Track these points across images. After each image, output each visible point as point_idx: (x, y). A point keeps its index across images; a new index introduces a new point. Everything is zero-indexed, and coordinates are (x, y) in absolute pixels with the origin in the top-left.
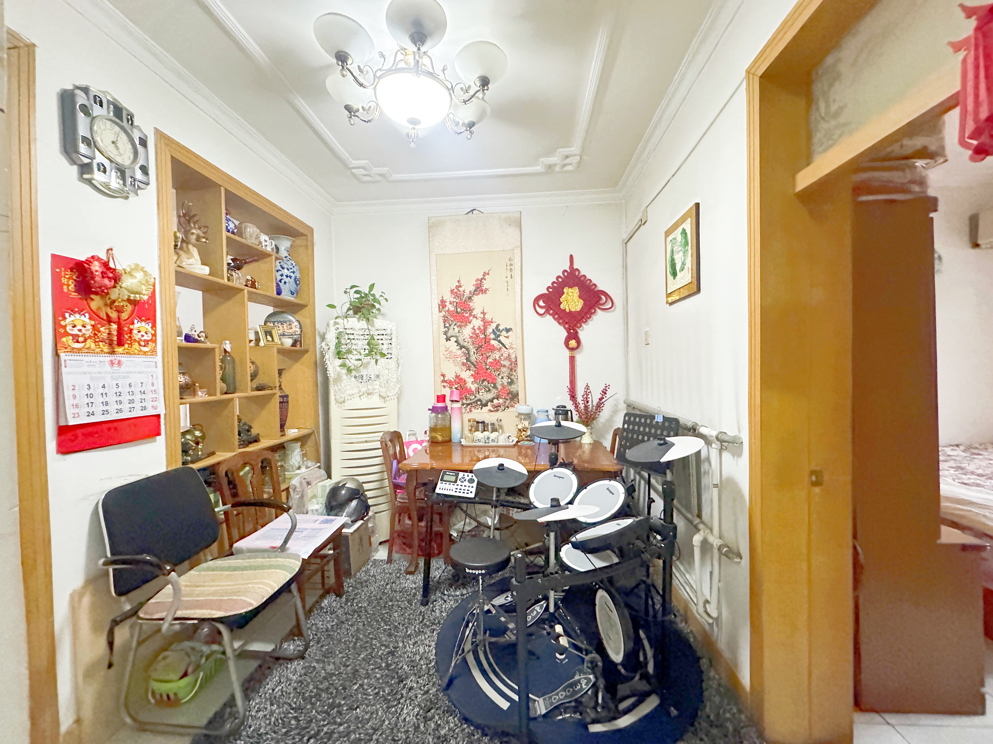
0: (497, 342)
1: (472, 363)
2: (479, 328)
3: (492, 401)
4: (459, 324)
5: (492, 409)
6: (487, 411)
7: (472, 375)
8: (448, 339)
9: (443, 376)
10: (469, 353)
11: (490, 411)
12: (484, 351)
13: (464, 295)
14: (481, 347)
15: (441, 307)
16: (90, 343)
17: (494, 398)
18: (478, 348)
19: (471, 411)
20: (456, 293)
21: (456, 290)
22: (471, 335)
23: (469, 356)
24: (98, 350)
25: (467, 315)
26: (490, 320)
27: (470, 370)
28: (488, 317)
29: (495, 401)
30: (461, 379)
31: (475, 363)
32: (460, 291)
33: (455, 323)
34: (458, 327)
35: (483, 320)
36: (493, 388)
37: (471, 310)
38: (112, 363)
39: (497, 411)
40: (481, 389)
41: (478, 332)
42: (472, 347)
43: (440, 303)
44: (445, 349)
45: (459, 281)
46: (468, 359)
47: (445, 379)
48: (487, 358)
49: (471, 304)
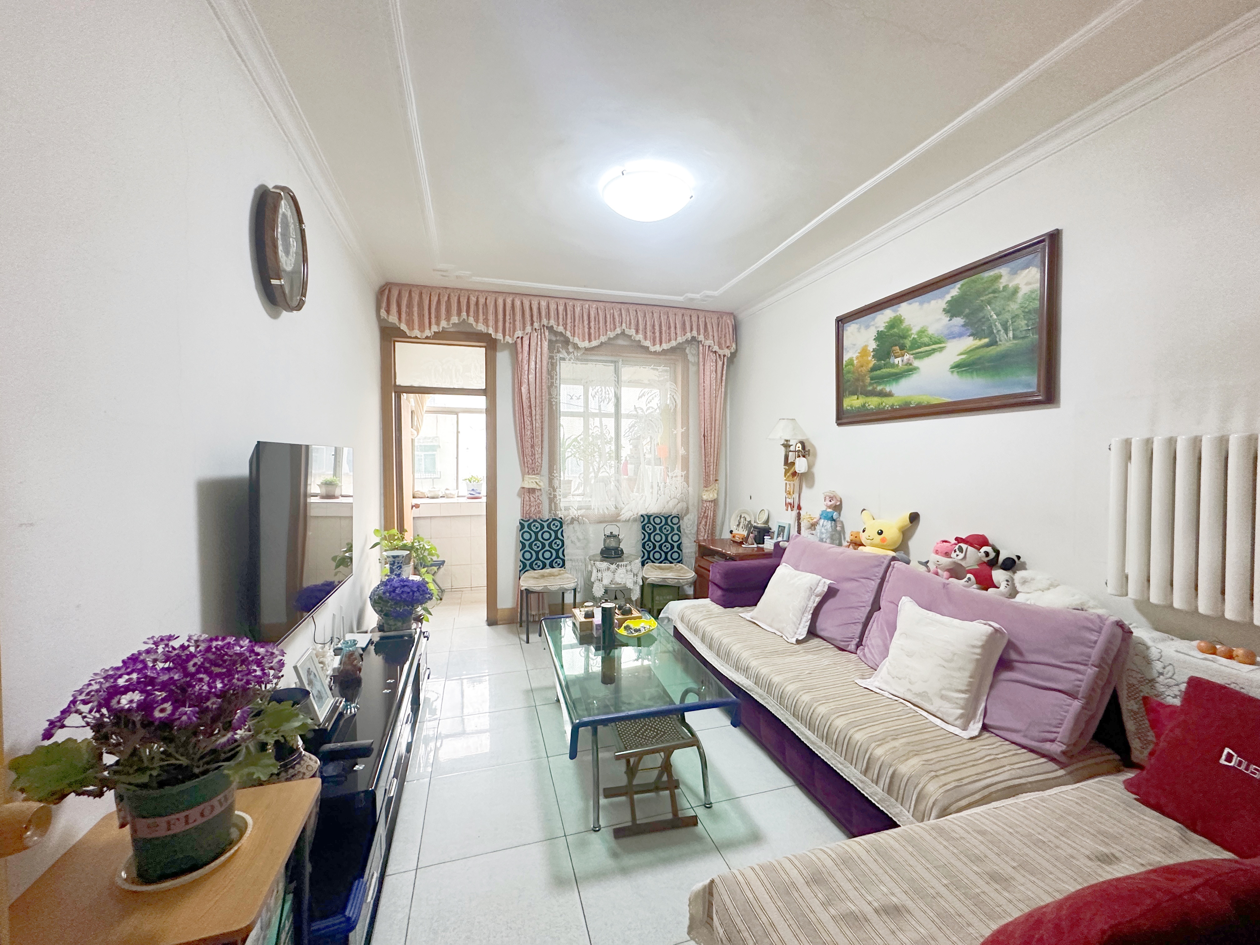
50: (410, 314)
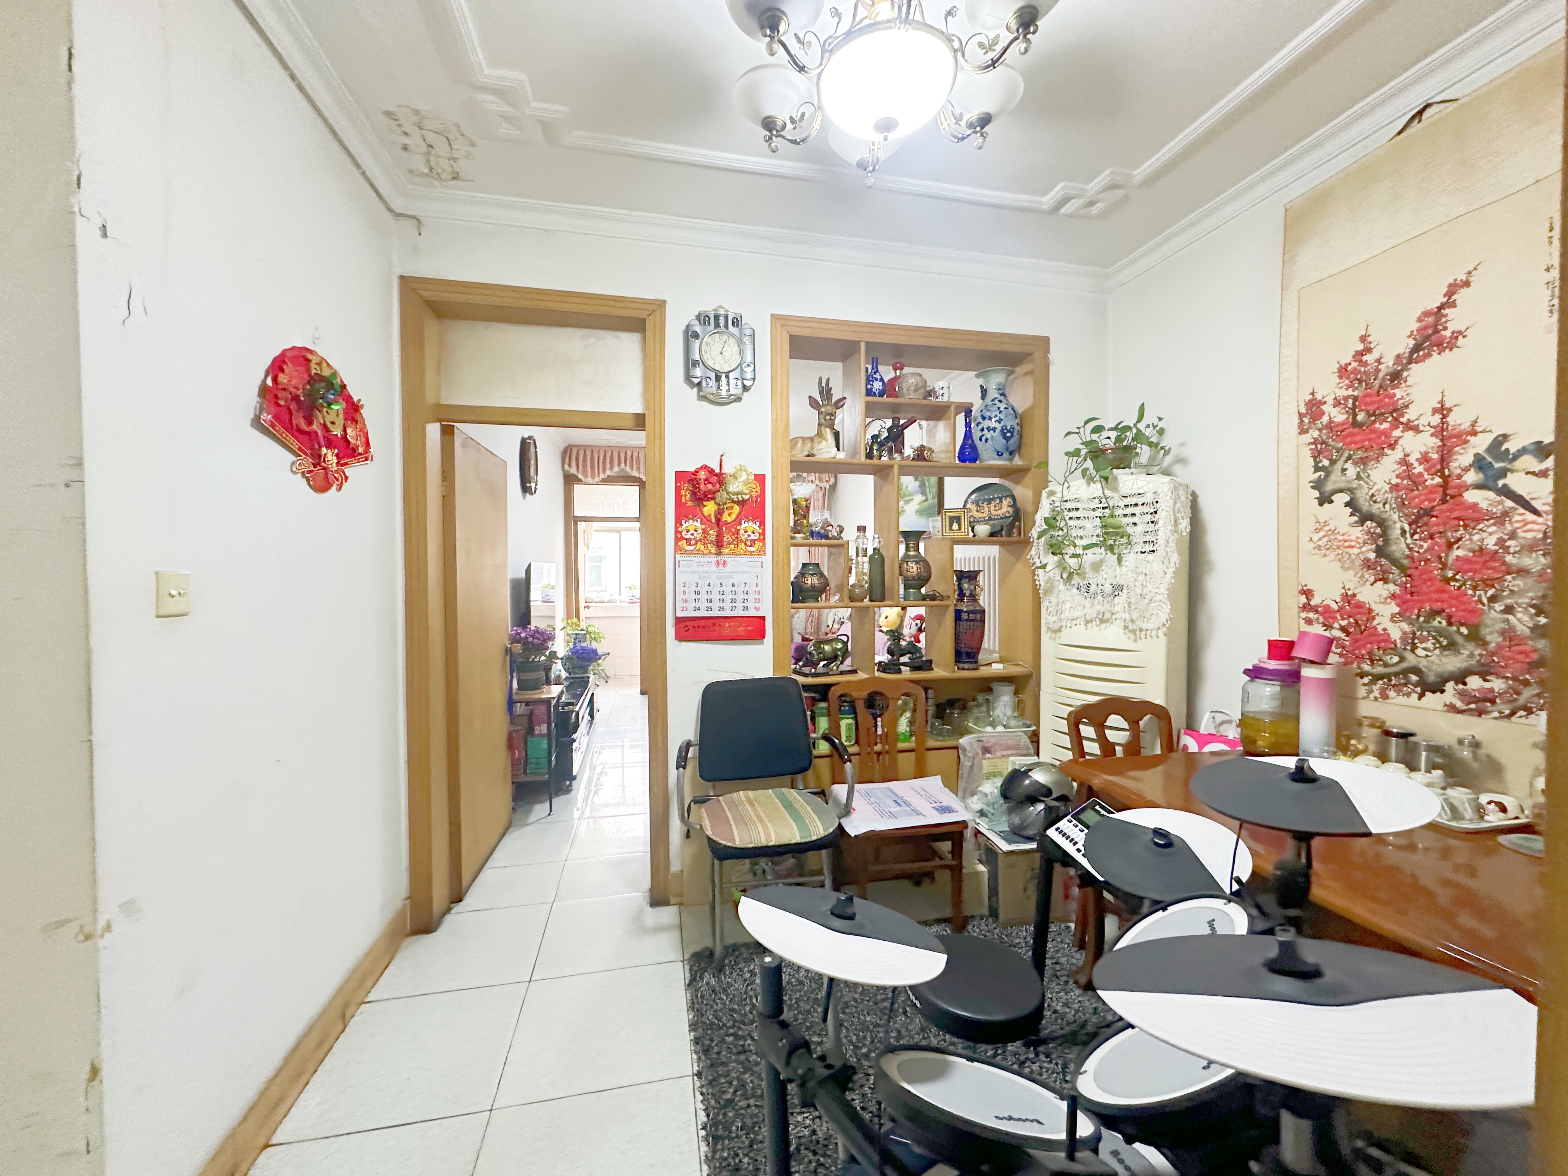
0: (1491, 495)
1: (1395, 562)
2: (1424, 459)
3: (1460, 678)
4: (1360, 454)
5: (1459, 704)
6: (1441, 708)
7: (1393, 596)
8: (1325, 499)
9: (1308, 593)
10: (1384, 534)
11: (1452, 708)
12: (1437, 525)
13: (1378, 371)
14: (1429, 513)
15: (1306, 420)
16: (700, 546)
17: (1468, 672)
18: (1419, 517)
19: (1385, 697)
20: (1355, 371)
21: (1354, 364)
22: (1395, 481)
23: (1387, 541)
24: (706, 552)
25: (1385, 426)
26: (1466, 426)
27: (1385, 581)
28: (1458, 419)
29: (1474, 683)
30: (1360, 605)
31: (1406, 562)
32: (1365, 364)
33: (1346, 454)
34: (1356, 464)
35: (1441, 431)
36: (1467, 638)
37: (1397, 410)
38: (718, 563)
39: (1480, 713)
40: (1423, 640)
41: (1419, 469)
42: (1395, 517)
43: (1303, 410)
44: (1313, 526)
45: (1363, 339)
46: (1380, 552)
47: (1312, 603)
48: (1450, 545)
49: (1398, 393)
50: (585, 466)
